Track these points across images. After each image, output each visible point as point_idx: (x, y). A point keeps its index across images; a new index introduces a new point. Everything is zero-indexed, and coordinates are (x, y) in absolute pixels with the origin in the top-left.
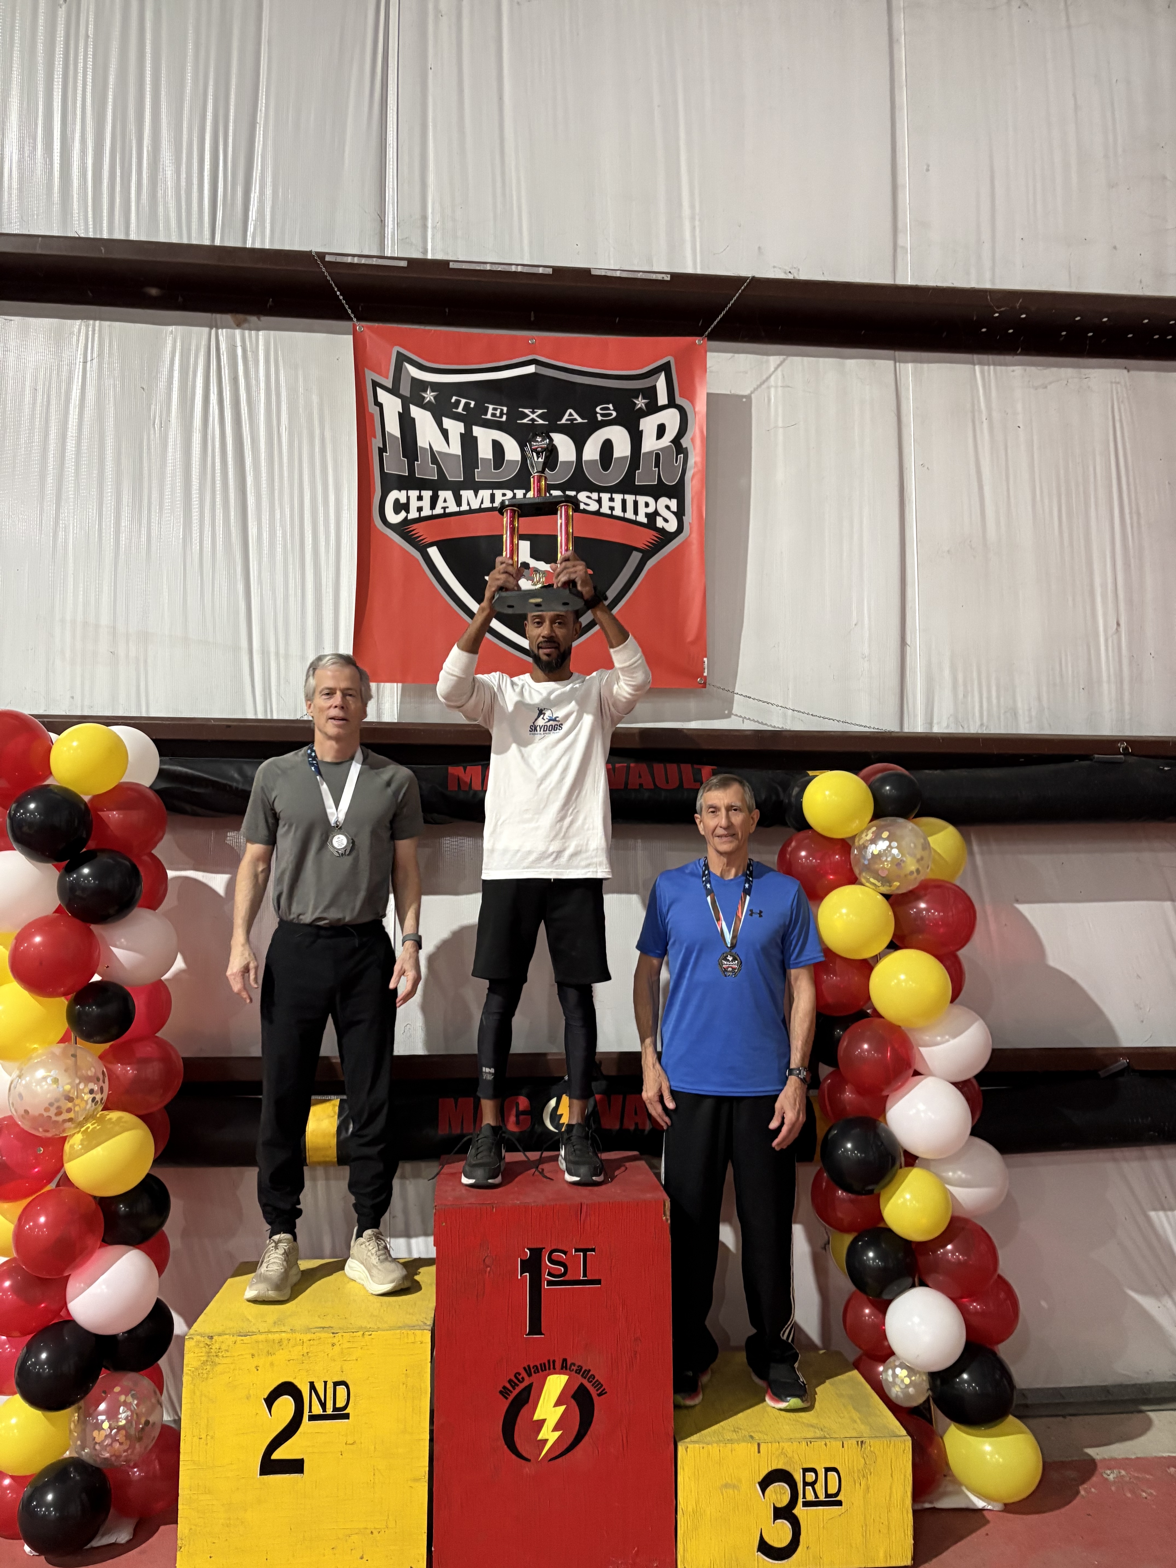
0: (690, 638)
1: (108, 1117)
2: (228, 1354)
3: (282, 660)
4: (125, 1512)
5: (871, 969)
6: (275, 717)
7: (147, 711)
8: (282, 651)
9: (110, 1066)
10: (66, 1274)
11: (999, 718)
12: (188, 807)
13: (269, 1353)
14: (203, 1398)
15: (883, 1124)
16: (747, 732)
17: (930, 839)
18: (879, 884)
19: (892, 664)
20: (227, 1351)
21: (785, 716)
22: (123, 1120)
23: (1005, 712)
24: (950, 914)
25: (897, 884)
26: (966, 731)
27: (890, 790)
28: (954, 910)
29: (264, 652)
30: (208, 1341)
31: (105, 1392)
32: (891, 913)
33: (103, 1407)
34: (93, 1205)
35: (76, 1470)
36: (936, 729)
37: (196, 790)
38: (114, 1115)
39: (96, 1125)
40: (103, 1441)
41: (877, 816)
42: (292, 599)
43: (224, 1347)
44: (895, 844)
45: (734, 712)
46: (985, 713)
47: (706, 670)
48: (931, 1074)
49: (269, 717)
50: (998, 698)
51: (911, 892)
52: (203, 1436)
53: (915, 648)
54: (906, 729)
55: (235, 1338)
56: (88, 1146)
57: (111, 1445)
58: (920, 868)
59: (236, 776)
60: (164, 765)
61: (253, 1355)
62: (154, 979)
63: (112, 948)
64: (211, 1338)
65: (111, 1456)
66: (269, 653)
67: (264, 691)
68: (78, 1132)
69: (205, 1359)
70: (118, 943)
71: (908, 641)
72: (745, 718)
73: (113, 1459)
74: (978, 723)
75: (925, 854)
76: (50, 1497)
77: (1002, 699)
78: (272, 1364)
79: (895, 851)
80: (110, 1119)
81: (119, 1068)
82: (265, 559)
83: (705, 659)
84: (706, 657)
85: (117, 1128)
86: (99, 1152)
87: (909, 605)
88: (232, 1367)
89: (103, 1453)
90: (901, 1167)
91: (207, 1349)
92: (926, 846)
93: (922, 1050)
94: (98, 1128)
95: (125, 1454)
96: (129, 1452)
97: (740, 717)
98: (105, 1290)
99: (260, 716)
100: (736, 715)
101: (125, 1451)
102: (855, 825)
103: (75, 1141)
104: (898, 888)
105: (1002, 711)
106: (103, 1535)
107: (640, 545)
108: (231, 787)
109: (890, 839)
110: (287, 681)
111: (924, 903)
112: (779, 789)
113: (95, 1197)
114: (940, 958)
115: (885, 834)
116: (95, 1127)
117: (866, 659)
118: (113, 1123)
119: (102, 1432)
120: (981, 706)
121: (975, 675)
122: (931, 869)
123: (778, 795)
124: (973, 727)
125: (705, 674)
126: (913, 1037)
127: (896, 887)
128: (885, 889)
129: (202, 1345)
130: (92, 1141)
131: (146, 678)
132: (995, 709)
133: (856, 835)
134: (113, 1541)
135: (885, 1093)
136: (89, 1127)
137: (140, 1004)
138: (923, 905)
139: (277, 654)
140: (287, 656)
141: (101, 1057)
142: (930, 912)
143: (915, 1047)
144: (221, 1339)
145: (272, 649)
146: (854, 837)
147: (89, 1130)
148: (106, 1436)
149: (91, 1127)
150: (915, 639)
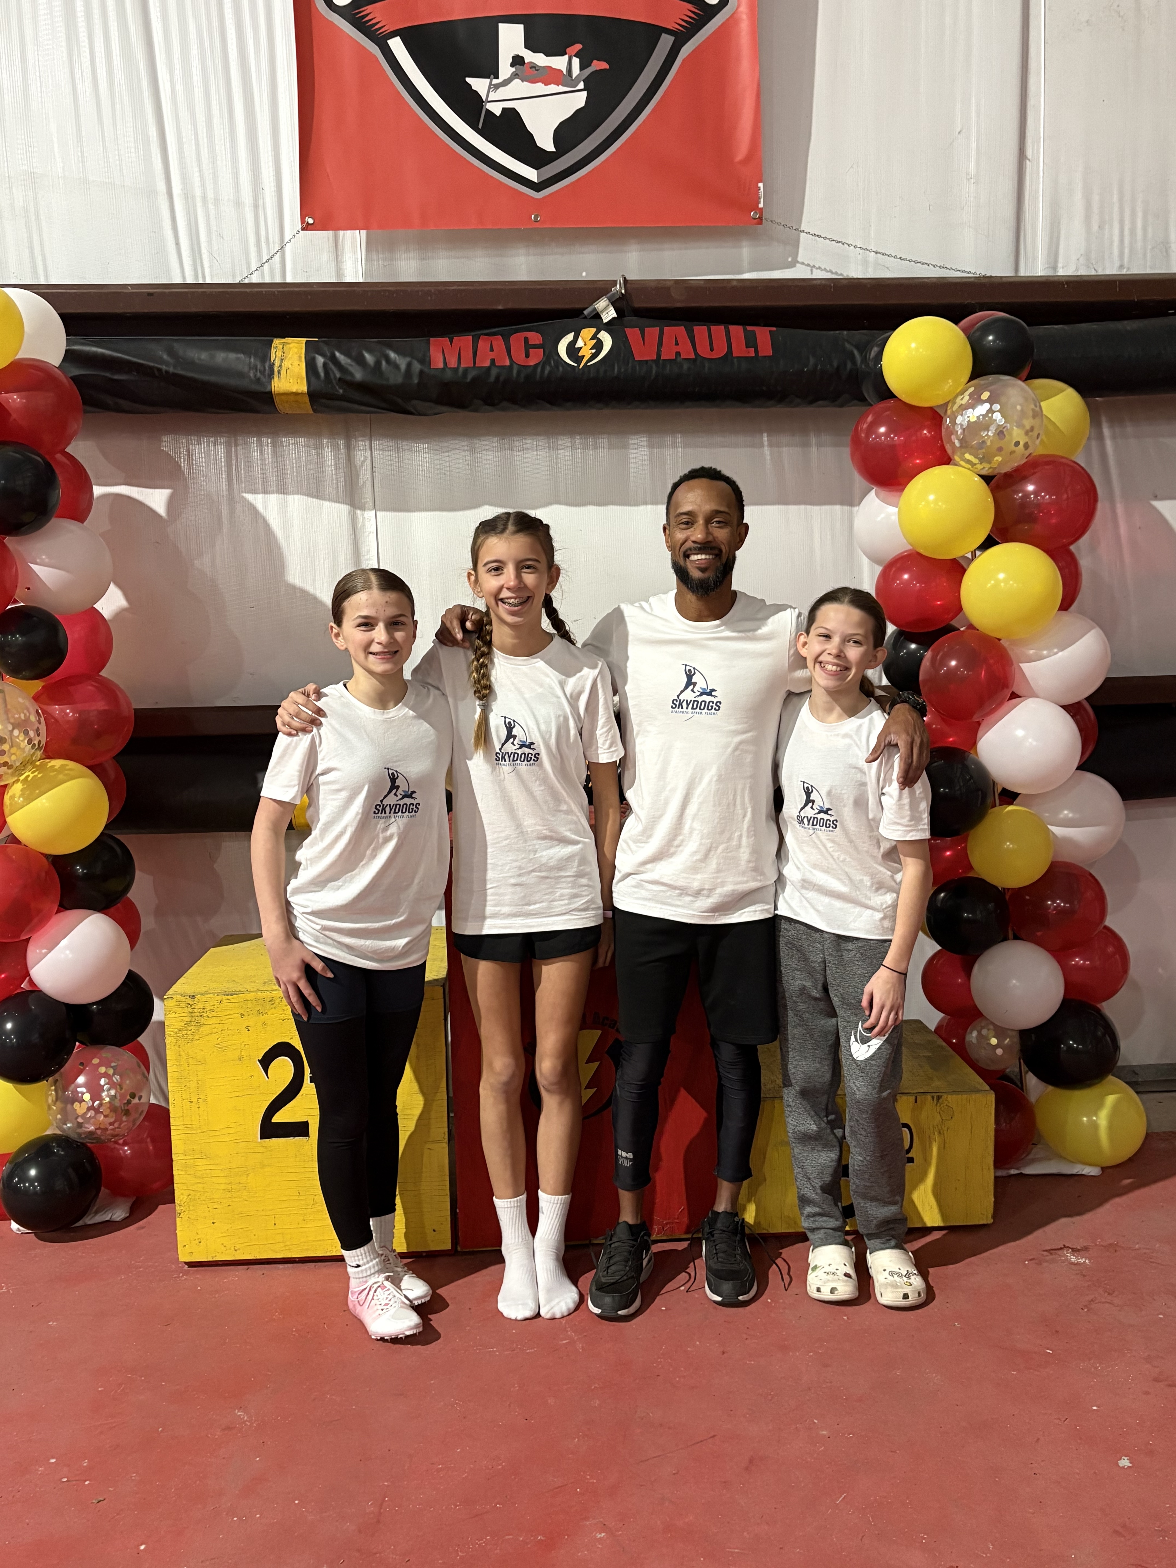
0: (741, 155)
1: (50, 765)
2: (214, 1014)
3: (211, 207)
4: (119, 1190)
5: (963, 571)
6: (208, 281)
7: (46, 276)
8: (210, 195)
9: (45, 707)
10: (23, 937)
11: (1145, 255)
12: (109, 400)
13: (259, 1012)
14: (190, 1060)
15: (973, 756)
16: (815, 282)
17: (1043, 404)
18: (975, 461)
19: (1007, 186)
20: (213, 1011)
21: (865, 262)
22: (67, 767)
23: (1153, 248)
24: (1065, 496)
25: (999, 459)
26: (1100, 273)
27: (994, 341)
28: (1069, 492)
29: (188, 197)
30: (190, 1001)
31: (82, 1064)
32: (990, 500)
33: (81, 1080)
34: (45, 862)
35: (59, 1146)
36: (1061, 272)
37: (116, 377)
38: (57, 763)
39: (36, 773)
40: (85, 1113)
41: (975, 375)
42: (216, 120)
43: (208, 1007)
44: (997, 407)
45: (799, 259)
46: (1127, 251)
47: (762, 200)
48: (1034, 695)
49: (201, 282)
50: (1145, 229)
51: (1017, 470)
52: (195, 1100)
53: (1038, 163)
54: (1023, 273)
55: (219, 998)
56: (30, 798)
57: (94, 1117)
58: (1029, 443)
59: (165, 357)
60: (73, 345)
61: (242, 1015)
62: (89, 606)
63: (32, 565)
64: (193, 997)
65: (96, 1129)
66: (194, 197)
67: (192, 250)
68: (18, 781)
69: (188, 1019)
70: (38, 560)
71: (1029, 153)
72: (814, 266)
73: (99, 1132)
74: (1117, 264)
75: (1036, 422)
76: (33, 1172)
77: (1150, 230)
78: (264, 1023)
79: (997, 416)
80: (53, 766)
81: (56, 709)
82: (178, 66)
83: (761, 185)
84: (761, 182)
85: (61, 777)
86: (43, 802)
87: (1031, 102)
88: (220, 1027)
89: (86, 1126)
90: (994, 806)
91: (190, 1010)
92: (1038, 414)
93: (1024, 666)
94: (39, 776)
95: (111, 1127)
96: (116, 1125)
97: (808, 265)
98: (70, 956)
99: (190, 280)
100: (803, 263)
101: (111, 1124)
102: (946, 387)
103: (16, 790)
104: (1000, 463)
105: (1150, 247)
106: (96, 1213)
107: (671, 26)
108: (159, 370)
109: (991, 401)
110: (220, 236)
111: (1031, 484)
112: (856, 352)
113: (46, 856)
114: (1051, 553)
115: (985, 395)
116: (37, 776)
117: (973, 181)
118: (56, 770)
119: (83, 1103)
120: (1122, 241)
121: (1115, 198)
122: (1042, 442)
123: (854, 362)
124: (1110, 268)
125: (761, 206)
126: (1014, 653)
127: (999, 463)
128: (986, 469)
129: (183, 1005)
130: (33, 792)
131: (40, 236)
132: (1139, 244)
133: (948, 402)
134: (108, 1218)
135: (975, 718)
136: (28, 776)
137: (74, 636)
138: (1031, 488)
139: (204, 198)
140: (217, 201)
141: (36, 698)
142: (1040, 495)
143: (1015, 665)
144: (204, 998)
145: (198, 193)
146: (946, 404)
147: (29, 779)
148: (89, 1109)
149: (31, 776)
150: (1037, 149)
